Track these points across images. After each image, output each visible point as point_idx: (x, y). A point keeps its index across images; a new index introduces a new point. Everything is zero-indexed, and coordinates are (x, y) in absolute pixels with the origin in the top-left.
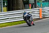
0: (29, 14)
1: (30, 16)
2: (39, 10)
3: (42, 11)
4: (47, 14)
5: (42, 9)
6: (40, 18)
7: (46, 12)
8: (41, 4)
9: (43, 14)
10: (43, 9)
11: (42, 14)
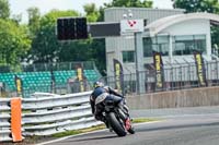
0: (115, 94)
1: (119, 101)
2: (9, 104)
3: (23, 110)
4: (44, 123)
5: (23, 102)
6: (12, 142)
7: (42, 116)
8: (16, 78)
9: (26, 124)
10: (26, 99)
11: (23, 123)
